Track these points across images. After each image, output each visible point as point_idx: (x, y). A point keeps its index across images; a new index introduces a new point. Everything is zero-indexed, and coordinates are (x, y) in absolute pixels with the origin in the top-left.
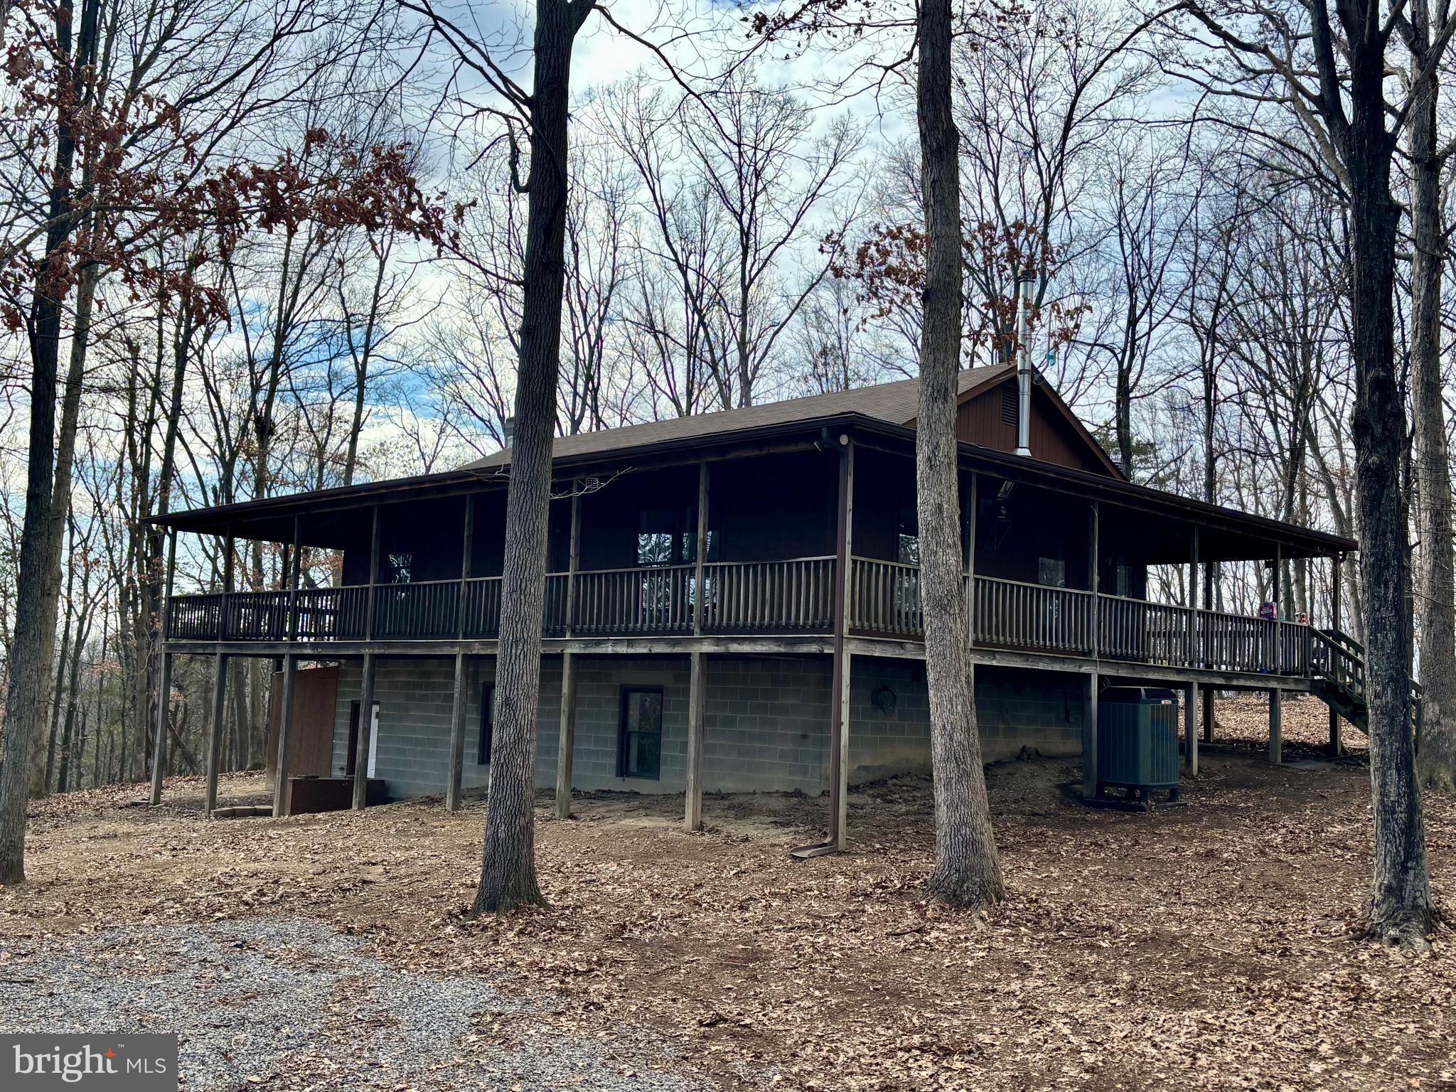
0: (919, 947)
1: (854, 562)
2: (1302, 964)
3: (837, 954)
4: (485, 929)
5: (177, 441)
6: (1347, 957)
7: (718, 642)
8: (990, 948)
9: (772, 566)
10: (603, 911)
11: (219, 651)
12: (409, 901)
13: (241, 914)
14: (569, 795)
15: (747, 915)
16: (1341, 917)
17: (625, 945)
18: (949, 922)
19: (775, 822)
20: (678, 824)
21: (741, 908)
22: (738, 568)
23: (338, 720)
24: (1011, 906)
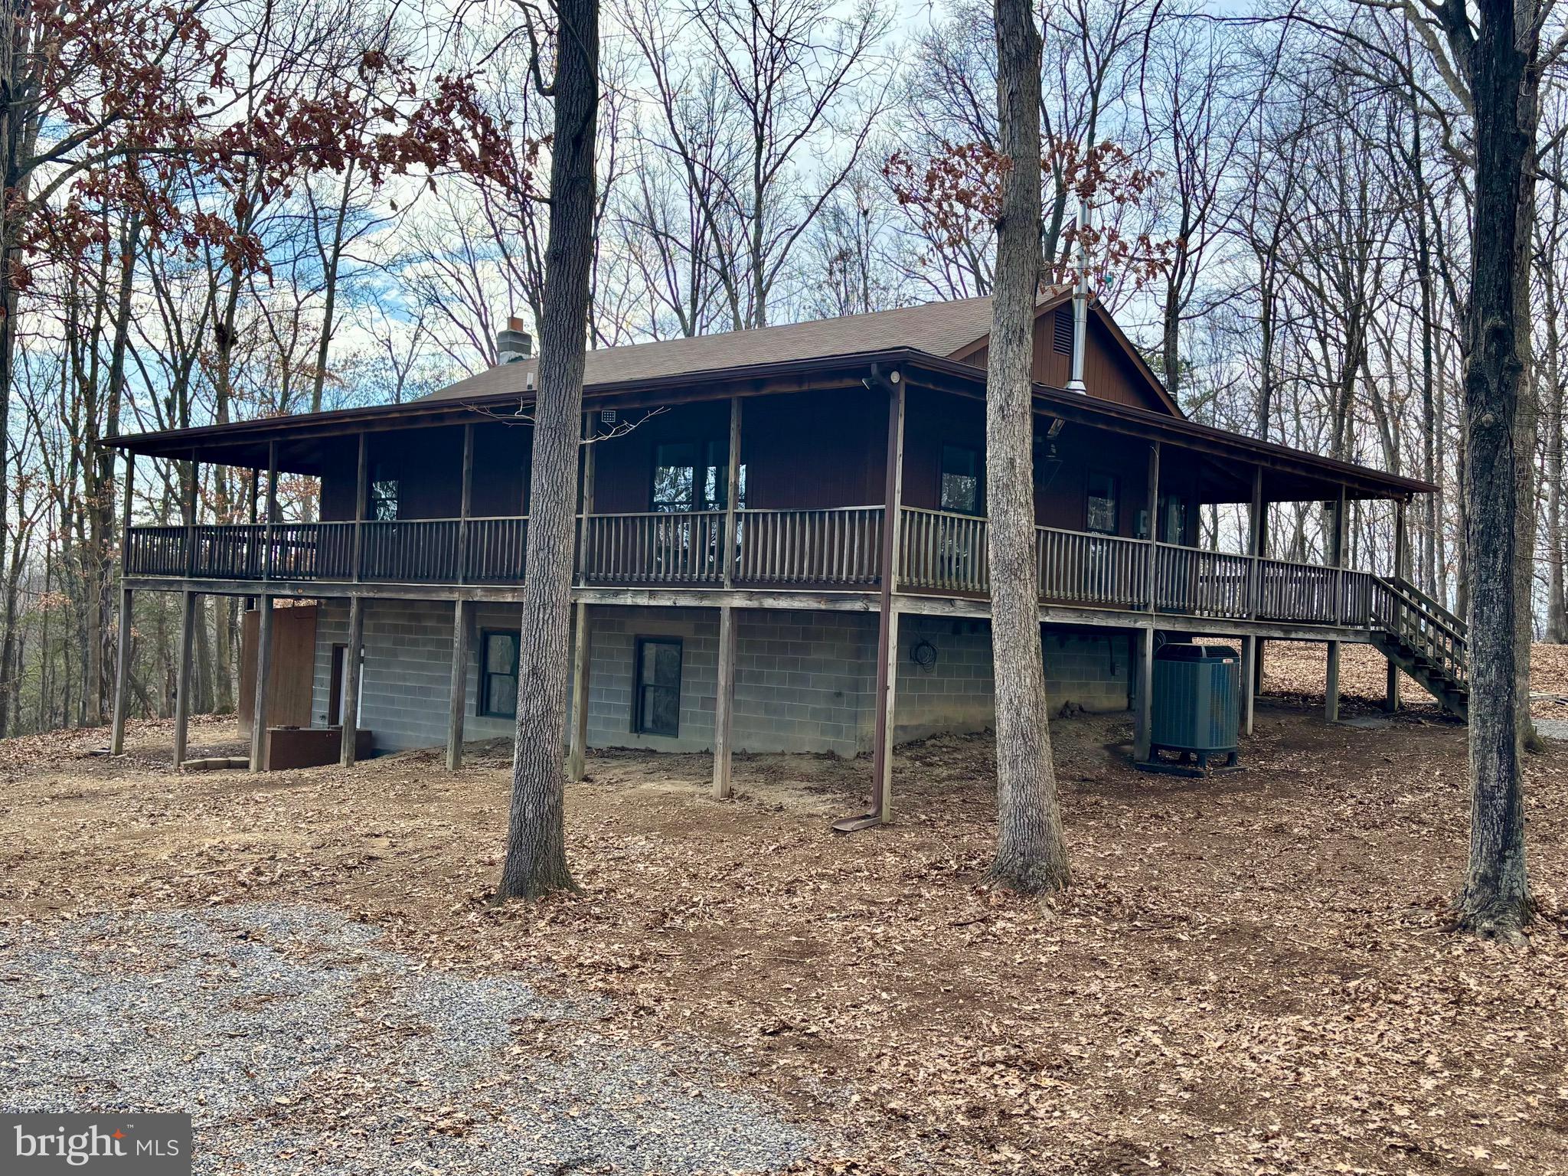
0: (986, 941)
1: (904, 512)
2: (1394, 961)
3: (899, 948)
4: (513, 917)
5: (127, 351)
6: (1441, 951)
7: (751, 596)
8: (1062, 941)
9: (812, 515)
10: (638, 895)
11: (186, 588)
12: (423, 882)
13: (239, 897)
14: (582, 755)
15: (796, 900)
16: (1430, 906)
17: (667, 936)
18: (1015, 910)
19: (810, 788)
20: (704, 790)
21: (788, 891)
22: (774, 515)
23: (319, 665)
24: (1079, 892)
